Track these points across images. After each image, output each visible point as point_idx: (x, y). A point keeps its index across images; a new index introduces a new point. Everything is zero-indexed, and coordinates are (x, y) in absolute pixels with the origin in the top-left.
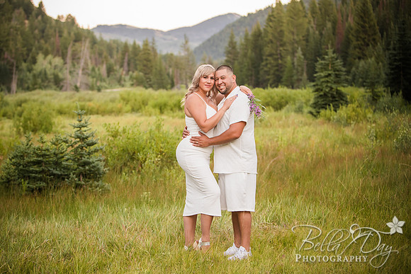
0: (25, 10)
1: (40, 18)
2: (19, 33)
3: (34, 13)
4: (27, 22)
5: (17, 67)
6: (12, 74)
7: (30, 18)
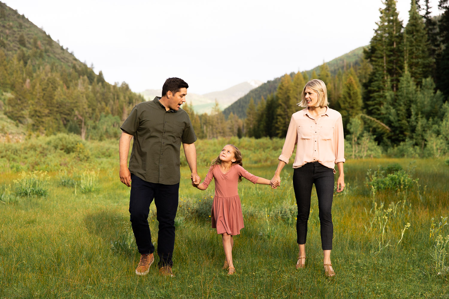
0: (88, 77)
1: (100, 84)
2: (84, 96)
3: (95, 80)
4: (90, 87)
5: (85, 123)
6: (81, 128)
7: (93, 84)
